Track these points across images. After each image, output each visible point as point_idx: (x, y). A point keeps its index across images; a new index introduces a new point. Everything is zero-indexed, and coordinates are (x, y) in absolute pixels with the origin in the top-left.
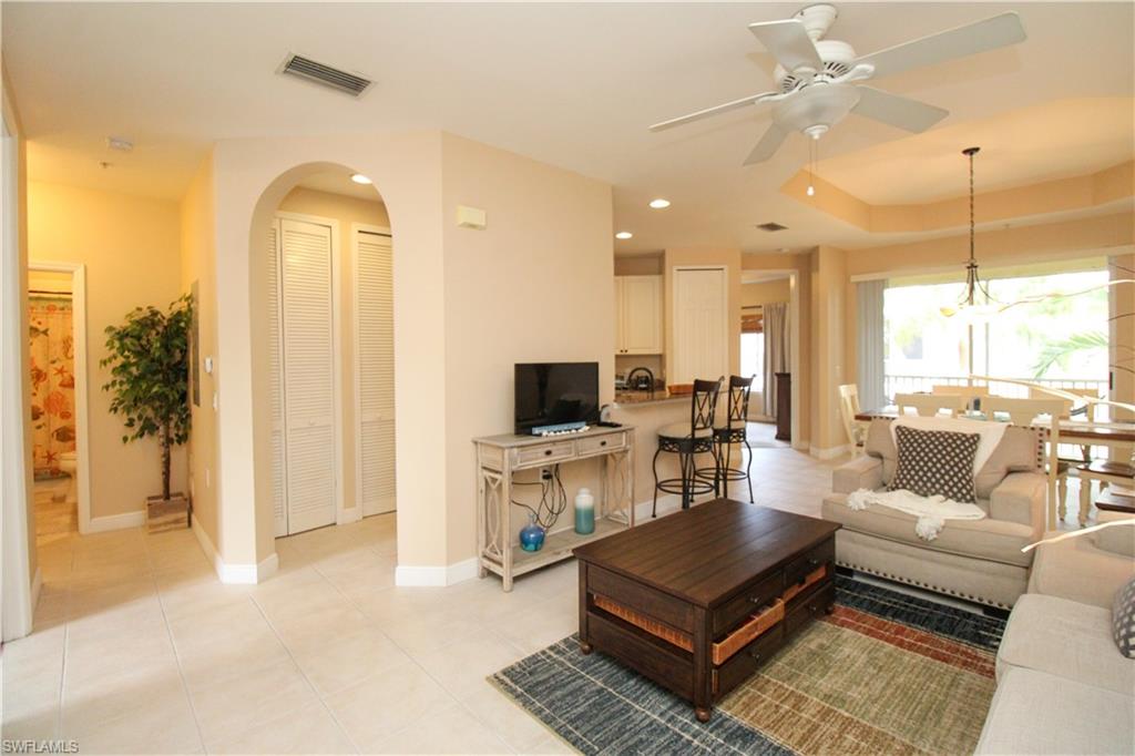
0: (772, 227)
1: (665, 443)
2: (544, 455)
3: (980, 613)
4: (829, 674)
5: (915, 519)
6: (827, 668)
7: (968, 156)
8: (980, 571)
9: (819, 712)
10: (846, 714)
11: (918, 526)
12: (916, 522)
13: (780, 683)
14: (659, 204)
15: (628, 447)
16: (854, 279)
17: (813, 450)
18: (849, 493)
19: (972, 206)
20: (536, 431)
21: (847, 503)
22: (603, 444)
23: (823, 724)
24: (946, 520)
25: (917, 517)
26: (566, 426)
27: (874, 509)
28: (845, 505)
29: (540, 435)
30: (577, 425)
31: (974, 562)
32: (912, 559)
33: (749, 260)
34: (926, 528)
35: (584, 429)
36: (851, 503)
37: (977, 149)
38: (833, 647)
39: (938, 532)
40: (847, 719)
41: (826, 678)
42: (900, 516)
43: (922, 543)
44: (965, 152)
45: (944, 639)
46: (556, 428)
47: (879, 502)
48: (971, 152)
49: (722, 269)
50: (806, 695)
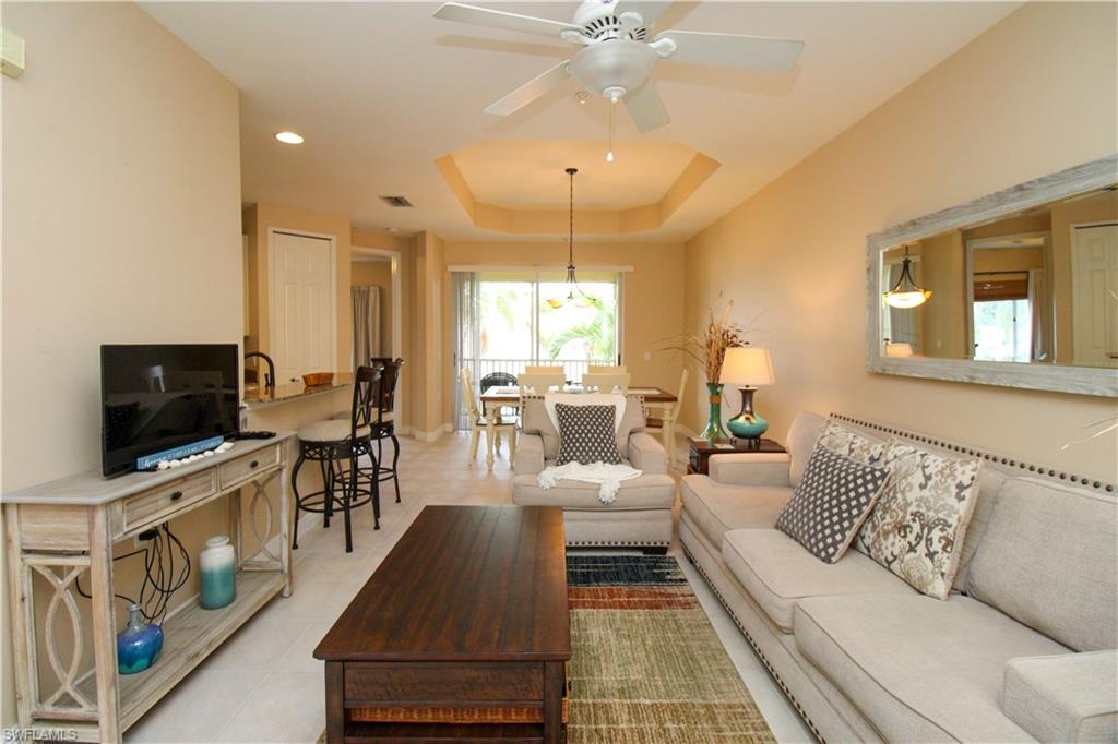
0: (398, 201)
1: (308, 449)
2: (169, 501)
3: (640, 554)
4: (603, 665)
5: (598, 487)
6: (597, 659)
7: (569, 175)
8: (641, 520)
9: (629, 713)
10: (648, 702)
11: (601, 494)
12: (599, 489)
13: (577, 701)
14: (289, 138)
15: (283, 463)
16: (451, 268)
17: (419, 434)
18: (538, 473)
19: (571, 218)
20: (145, 462)
21: (538, 482)
22: (254, 465)
23: (642, 725)
24: (621, 482)
25: (600, 485)
26: (194, 447)
27: (563, 485)
28: (537, 486)
29: (154, 469)
30: (211, 443)
31: (638, 513)
32: (592, 524)
33: (358, 233)
34: (607, 493)
35: (225, 448)
36: (542, 483)
37: (576, 171)
38: (583, 633)
39: (616, 494)
40: (652, 705)
41: (604, 671)
42: (583, 486)
43: (605, 507)
44: (567, 171)
45: (642, 587)
46: (179, 452)
47: (564, 477)
48: (571, 171)
49: (330, 240)
50: (606, 701)
